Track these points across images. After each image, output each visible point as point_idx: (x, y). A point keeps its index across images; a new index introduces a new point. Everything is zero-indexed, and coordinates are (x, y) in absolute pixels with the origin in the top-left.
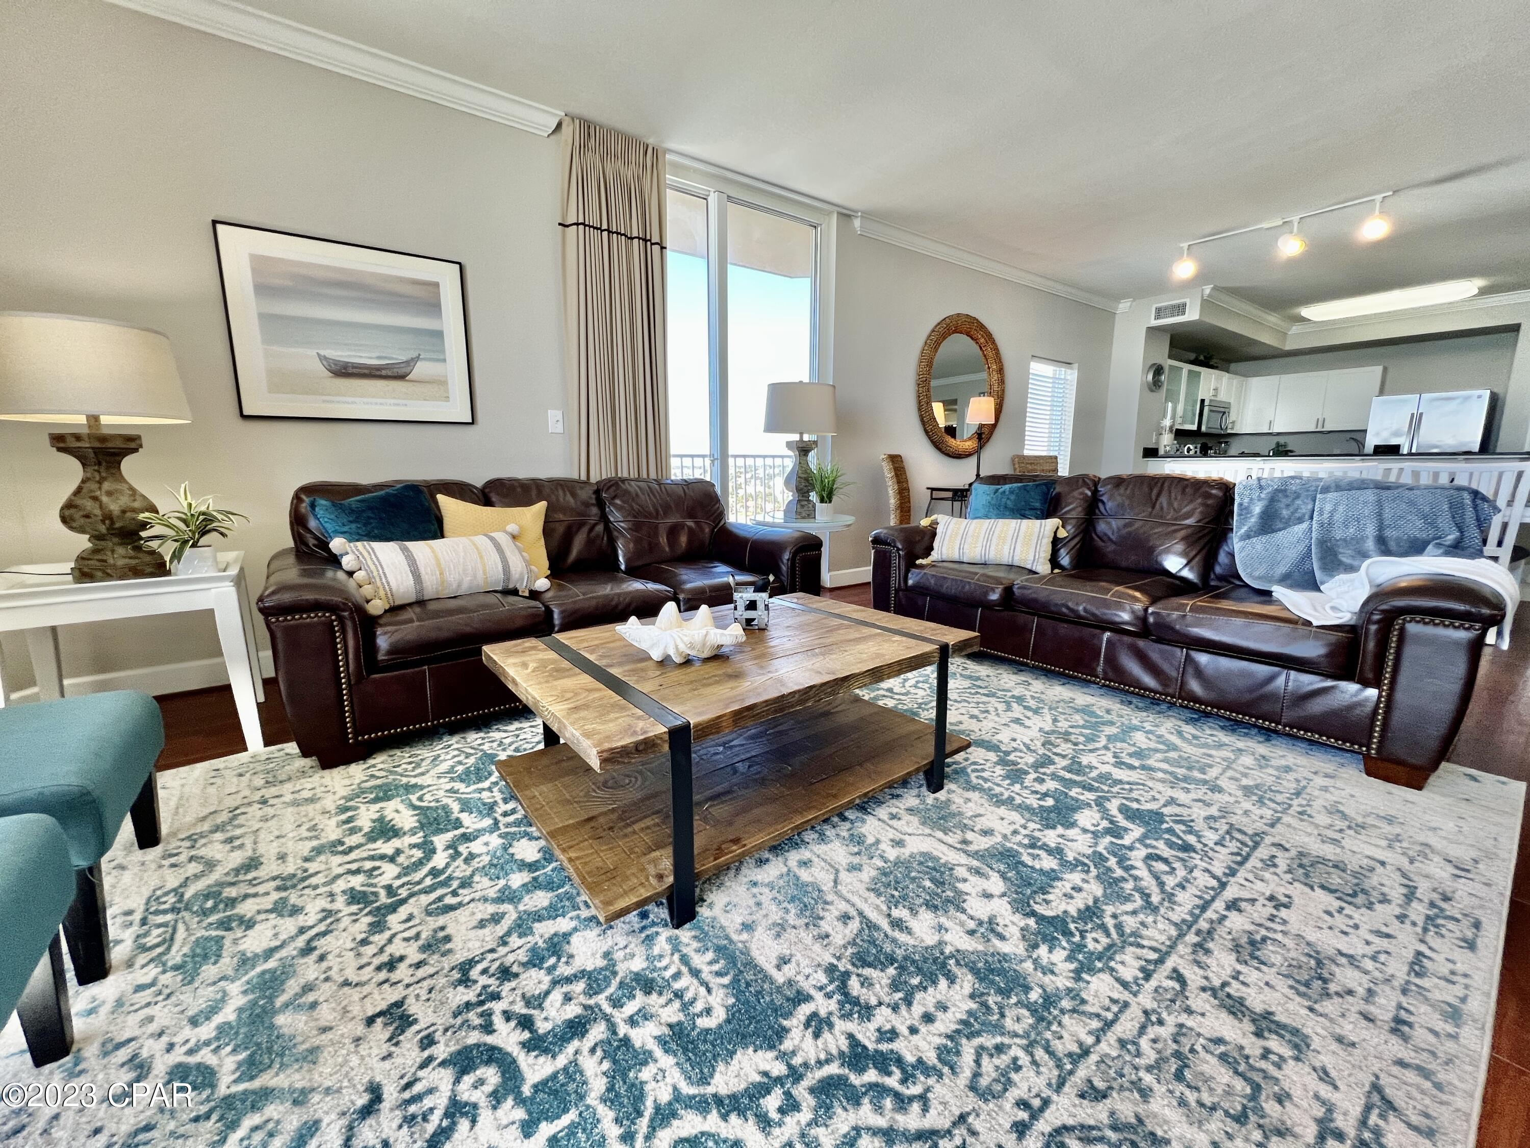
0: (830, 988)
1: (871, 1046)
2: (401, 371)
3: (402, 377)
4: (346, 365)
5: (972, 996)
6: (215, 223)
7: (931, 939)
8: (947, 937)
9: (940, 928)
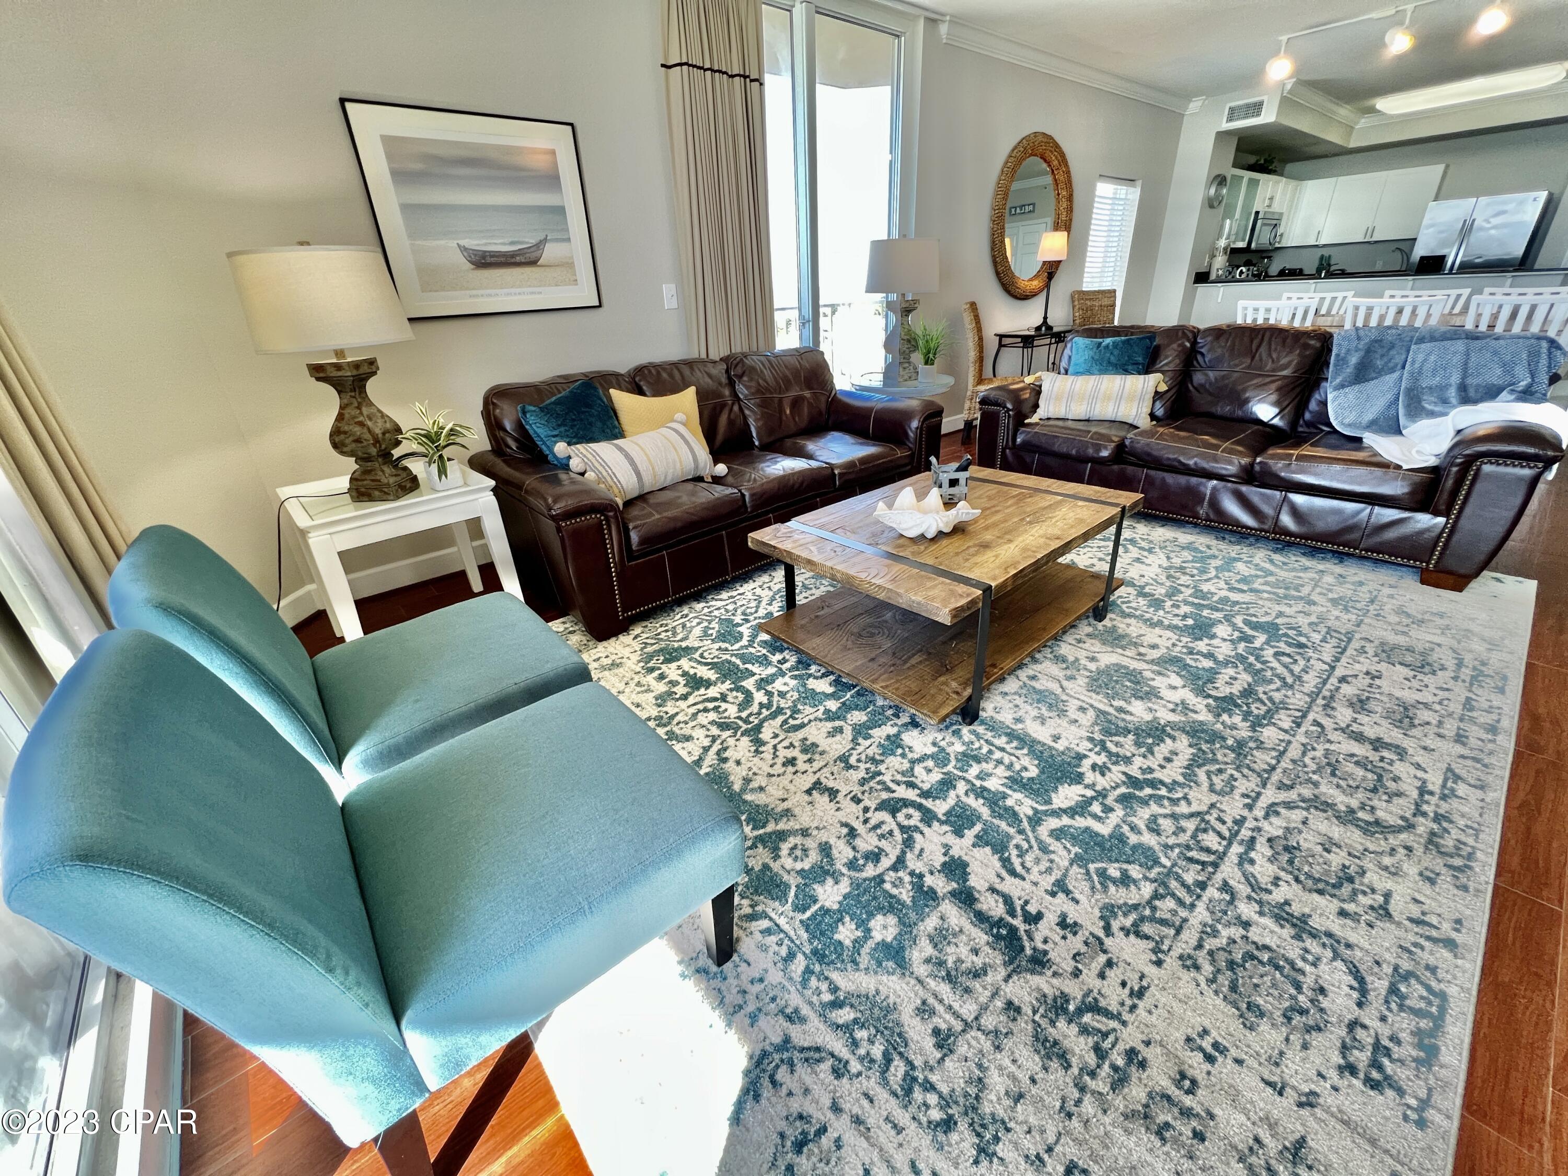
0: (1097, 749)
1: (1140, 777)
2: (533, 256)
3: (533, 263)
4: (484, 254)
5: (1190, 746)
6: (343, 101)
7: (1148, 717)
8: (1158, 715)
9: (1151, 710)
